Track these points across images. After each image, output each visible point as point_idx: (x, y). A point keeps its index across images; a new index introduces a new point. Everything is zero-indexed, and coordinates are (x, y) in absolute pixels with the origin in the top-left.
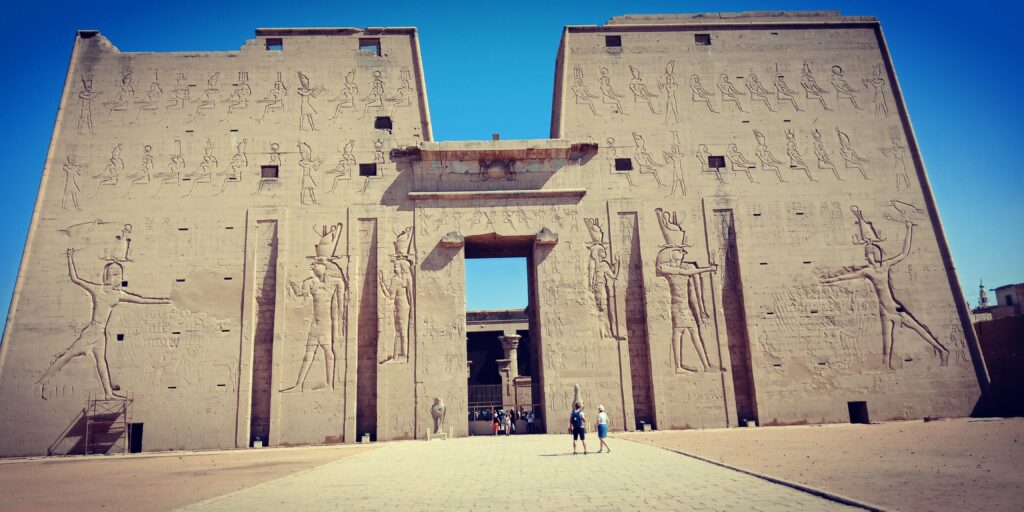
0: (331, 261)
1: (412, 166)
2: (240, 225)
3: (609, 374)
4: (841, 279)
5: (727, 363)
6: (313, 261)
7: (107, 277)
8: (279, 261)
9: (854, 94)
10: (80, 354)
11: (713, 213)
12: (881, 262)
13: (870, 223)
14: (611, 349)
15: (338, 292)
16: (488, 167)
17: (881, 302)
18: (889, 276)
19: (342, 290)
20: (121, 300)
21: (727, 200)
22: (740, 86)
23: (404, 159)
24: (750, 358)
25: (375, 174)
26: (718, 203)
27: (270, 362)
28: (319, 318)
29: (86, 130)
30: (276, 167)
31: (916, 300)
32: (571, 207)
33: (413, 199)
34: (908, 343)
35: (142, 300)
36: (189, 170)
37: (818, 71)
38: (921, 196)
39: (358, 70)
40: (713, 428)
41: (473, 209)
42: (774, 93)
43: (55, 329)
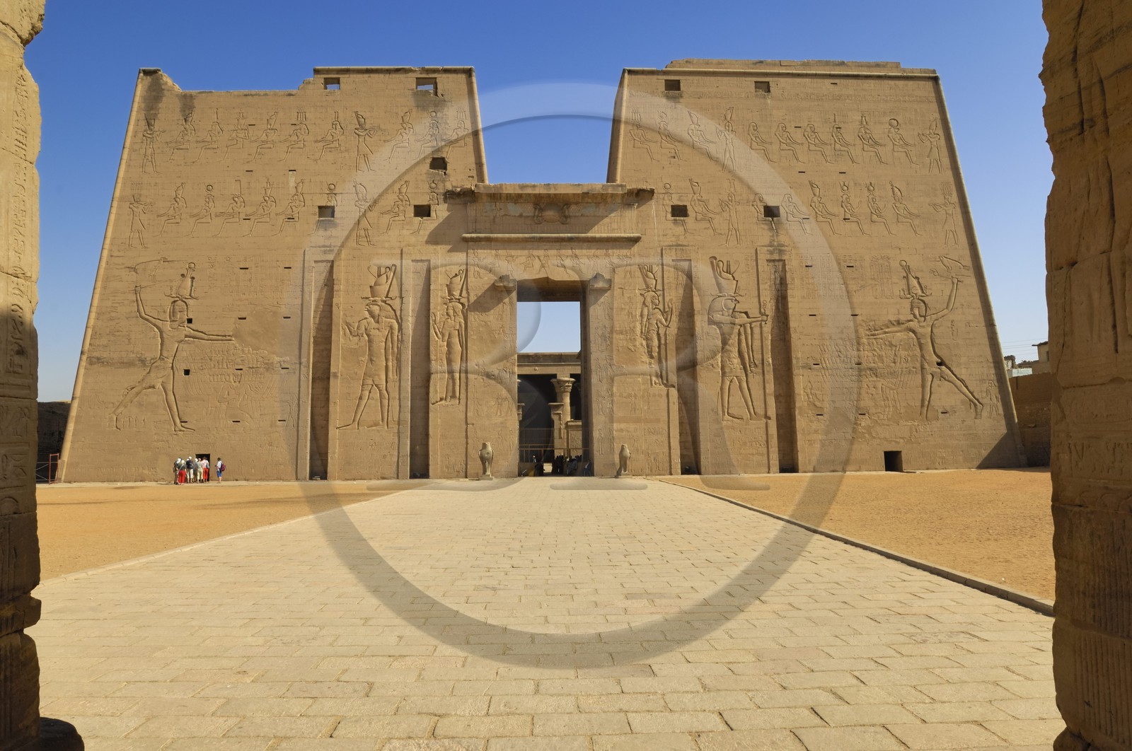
0: (385, 302)
1: (466, 208)
2: (297, 265)
3: (658, 421)
4: (886, 333)
5: (772, 412)
6: (368, 301)
7: (173, 313)
8: (335, 301)
9: (909, 148)
10: (150, 387)
11: (766, 263)
12: (925, 317)
13: (917, 278)
14: (660, 396)
15: (392, 333)
16: (541, 210)
17: (923, 356)
18: (932, 331)
19: (396, 332)
20: (186, 336)
21: (780, 251)
22: (798, 135)
23: (458, 201)
24: (794, 408)
25: (429, 215)
26: (771, 253)
27: (328, 400)
28: (374, 359)
29: (149, 169)
30: (333, 208)
31: (956, 355)
32: (624, 252)
33: (466, 240)
34: (944, 395)
35: (206, 337)
36: (249, 210)
37: (875, 123)
38: (967, 252)
39: (414, 110)
40: (755, 473)
41: (526, 252)
42: (831, 145)
43: (126, 363)
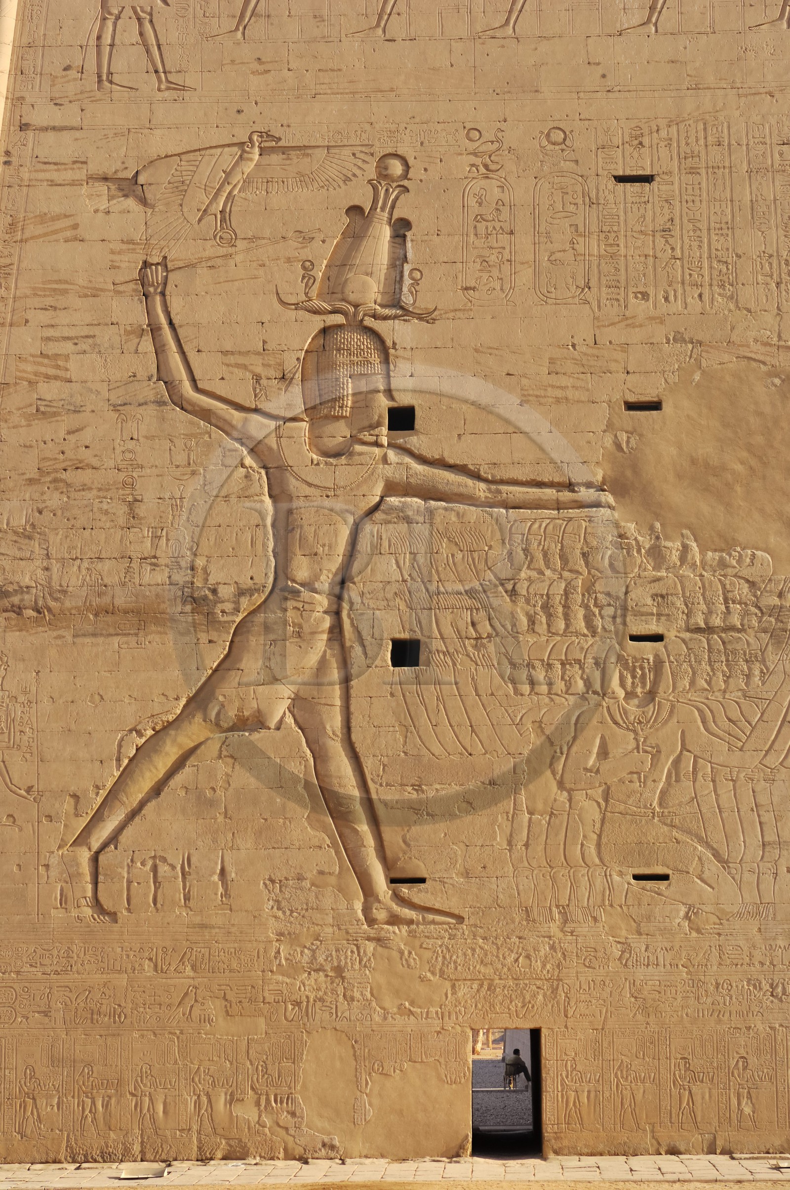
7: (321, 384)
43: (126, 612)
